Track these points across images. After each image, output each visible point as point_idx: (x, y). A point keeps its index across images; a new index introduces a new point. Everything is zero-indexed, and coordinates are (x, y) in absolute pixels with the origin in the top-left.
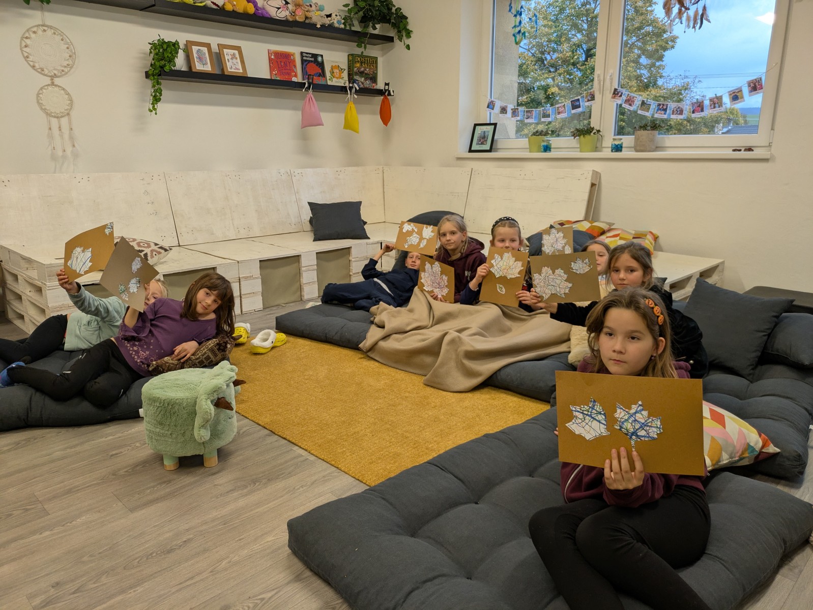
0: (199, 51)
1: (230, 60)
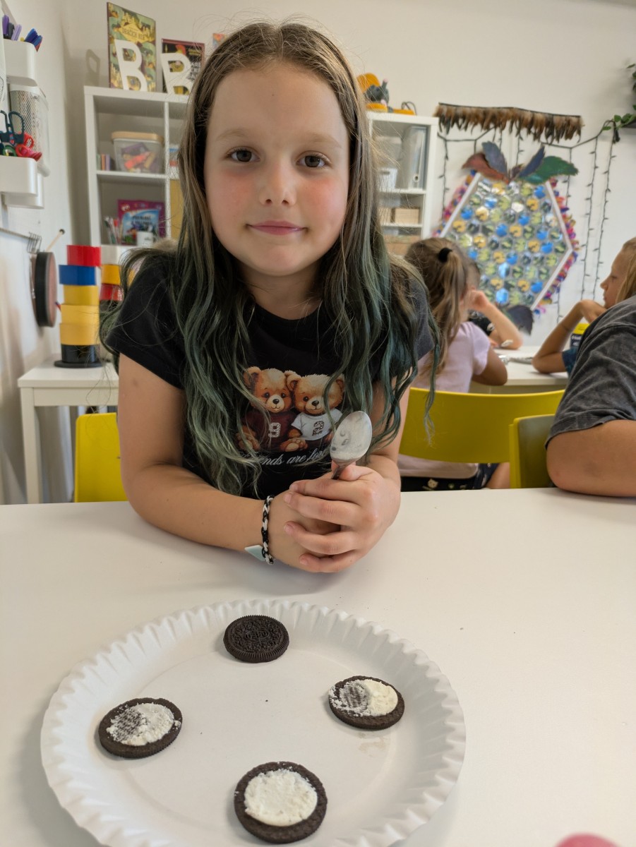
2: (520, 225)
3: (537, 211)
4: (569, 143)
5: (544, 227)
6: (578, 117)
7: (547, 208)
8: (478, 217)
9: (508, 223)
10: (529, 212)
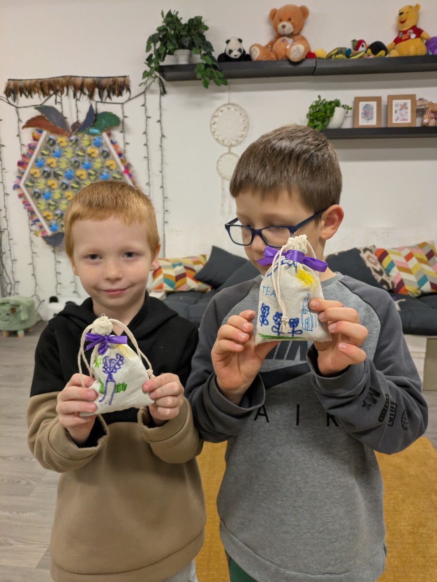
0: (366, 106)
1: (399, 112)
2: (84, 169)
3: (97, 158)
4: (120, 99)
5: (106, 170)
6: (125, 77)
7: (106, 155)
8: (49, 165)
9: (74, 168)
10: (90, 158)
